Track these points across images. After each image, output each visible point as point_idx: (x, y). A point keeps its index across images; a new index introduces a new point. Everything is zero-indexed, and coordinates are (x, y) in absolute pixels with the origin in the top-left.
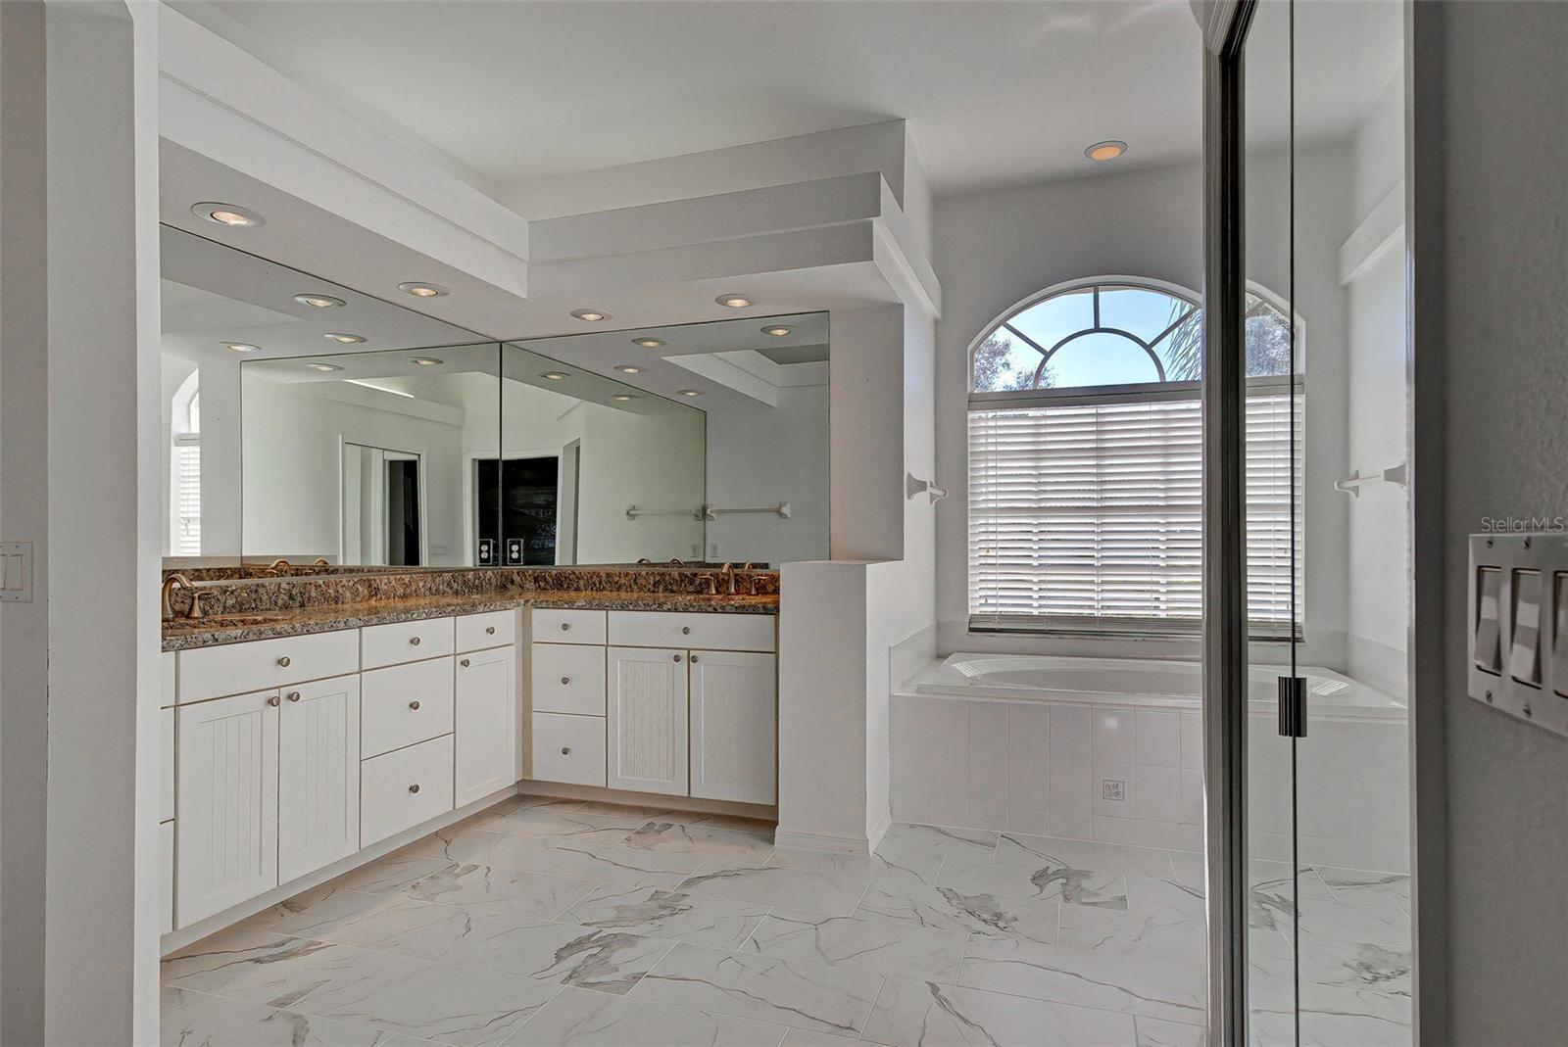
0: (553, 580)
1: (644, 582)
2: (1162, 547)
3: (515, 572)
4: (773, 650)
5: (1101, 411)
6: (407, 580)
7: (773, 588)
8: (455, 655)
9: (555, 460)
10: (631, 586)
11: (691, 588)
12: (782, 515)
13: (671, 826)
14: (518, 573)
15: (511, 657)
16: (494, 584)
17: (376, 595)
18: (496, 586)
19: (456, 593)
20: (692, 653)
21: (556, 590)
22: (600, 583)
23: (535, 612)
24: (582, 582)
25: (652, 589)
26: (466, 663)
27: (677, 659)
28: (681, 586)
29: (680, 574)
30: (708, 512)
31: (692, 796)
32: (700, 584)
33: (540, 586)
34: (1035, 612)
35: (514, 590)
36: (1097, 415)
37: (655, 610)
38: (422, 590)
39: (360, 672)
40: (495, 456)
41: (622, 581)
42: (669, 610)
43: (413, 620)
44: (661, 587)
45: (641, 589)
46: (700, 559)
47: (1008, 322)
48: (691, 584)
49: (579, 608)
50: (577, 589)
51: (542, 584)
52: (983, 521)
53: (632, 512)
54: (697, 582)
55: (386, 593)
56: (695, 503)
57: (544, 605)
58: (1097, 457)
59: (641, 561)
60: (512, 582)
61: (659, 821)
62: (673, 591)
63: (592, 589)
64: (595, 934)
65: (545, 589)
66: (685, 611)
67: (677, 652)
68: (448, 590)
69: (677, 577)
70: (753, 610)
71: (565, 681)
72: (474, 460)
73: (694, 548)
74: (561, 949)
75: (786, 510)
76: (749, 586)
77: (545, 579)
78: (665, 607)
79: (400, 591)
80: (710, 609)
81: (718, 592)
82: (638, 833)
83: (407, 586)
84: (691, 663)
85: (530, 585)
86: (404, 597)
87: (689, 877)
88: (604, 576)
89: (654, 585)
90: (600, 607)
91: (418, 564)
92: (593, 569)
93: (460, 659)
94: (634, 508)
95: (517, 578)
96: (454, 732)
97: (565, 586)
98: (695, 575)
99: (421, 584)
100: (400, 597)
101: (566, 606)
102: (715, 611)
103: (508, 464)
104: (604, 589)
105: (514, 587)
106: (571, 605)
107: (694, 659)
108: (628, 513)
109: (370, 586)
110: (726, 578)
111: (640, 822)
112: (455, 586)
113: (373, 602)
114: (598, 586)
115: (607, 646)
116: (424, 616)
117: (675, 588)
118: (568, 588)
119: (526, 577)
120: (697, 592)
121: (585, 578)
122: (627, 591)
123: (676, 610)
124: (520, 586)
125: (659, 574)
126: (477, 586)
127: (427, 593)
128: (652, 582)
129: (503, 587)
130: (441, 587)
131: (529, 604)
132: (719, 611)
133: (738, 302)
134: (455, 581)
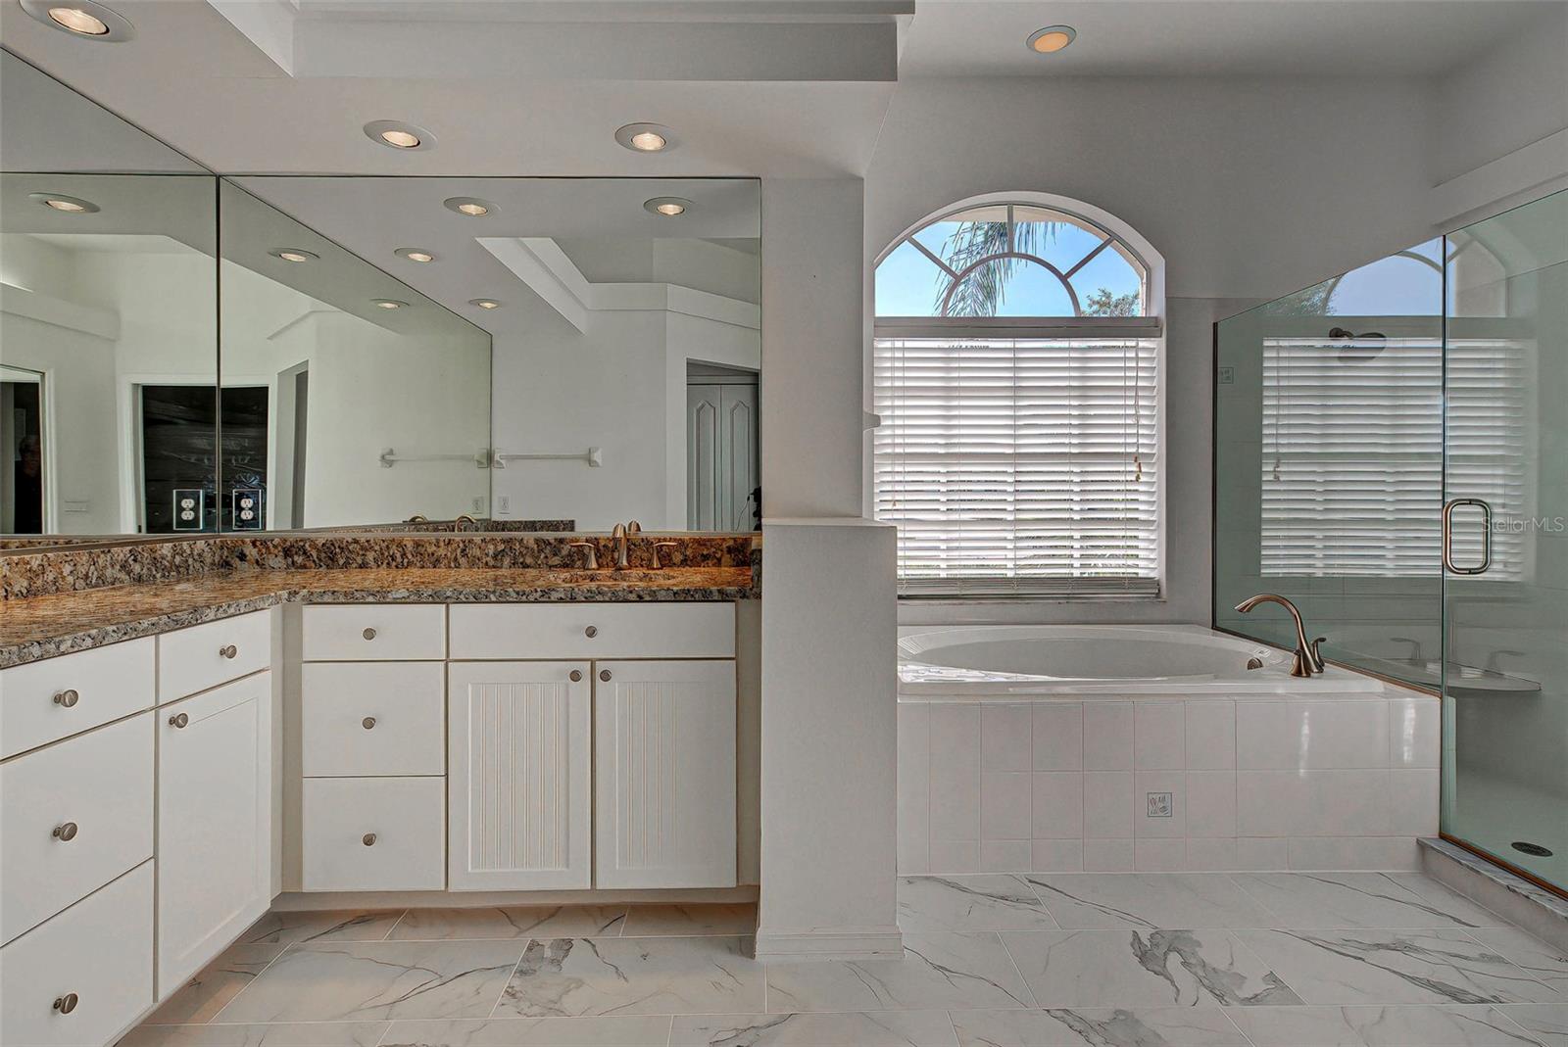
0: (319, 551)
1: (478, 553)
2: (1076, 498)
3: (248, 540)
4: (733, 656)
5: (1018, 345)
6: (35, 564)
7: (682, 557)
8: (157, 708)
9: (261, 393)
10: (456, 559)
11: (556, 560)
12: (590, 462)
13: (571, 943)
14: (254, 543)
15: (264, 690)
16: (208, 560)
18: (213, 564)
19: (139, 580)
20: (600, 667)
21: (323, 569)
22: (404, 555)
23: (310, 612)
24: (370, 556)
25: (492, 563)
26: (178, 721)
27: (575, 676)
28: (538, 557)
29: (537, 540)
30: (497, 457)
31: (599, 887)
32: (570, 555)
33: (293, 562)
34: (943, 574)
35: (246, 570)
36: (1015, 350)
37: (536, 601)
38: (70, 579)
41: (442, 552)
42: (561, 600)
43: (63, 654)
44: (507, 561)
45: (472, 565)
47: (913, 237)
48: (555, 555)
49: (395, 602)
50: (363, 566)
51: (299, 559)
52: (889, 469)
53: (387, 457)
54: (564, 552)
56: (478, 448)
57: (326, 598)
58: (1015, 398)
60: (242, 557)
61: (545, 937)
62: (525, 566)
63: (388, 564)
65: (304, 567)
66: (588, 600)
67: (576, 666)
68: (123, 576)
69: (532, 544)
71: (369, 723)
72: (136, 386)
75: (597, 457)
76: (645, 555)
77: (305, 553)
78: (554, 596)
79: (20, 585)
80: (633, 597)
81: (600, 566)
82: (521, 970)
83: (33, 575)
84: (599, 681)
85: (276, 561)
86: (30, 594)
88: (410, 546)
89: (495, 557)
90: (436, 598)
92: (388, 535)
93: (166, 714)
94: (391, 452)
95: (251, 552)
96: (155, 857)
97: (341, 562)
98: (561, 541)
99: (67, 569)
100: (20, 595)
101: (371, 599)
102: (638, 598)
104: (410, 564)
105: (246, 565)
106: (381, 597)
107: (606, 676)
108: (383, 457)
110: (611, 545)
111: (511, 945)
112: (137, 568)
114: (399, 560)
115: (447, 662)
116: (89, 642)
117: (529, 560)
118: (346, 565)
119: (268, 548)
120: (565, 566)
121: (377, 548)
122: (450, 567)
123: (573, 600)
124: (257, 562)
125: (503, 541)
126: (177, 567)
127: (80, 583)
128: (491, 553)
129: (227, 564)
130: (109, 572)
131: (298, 598)
132: (647, 598)
133: (648, 141)
134: (135, 560)
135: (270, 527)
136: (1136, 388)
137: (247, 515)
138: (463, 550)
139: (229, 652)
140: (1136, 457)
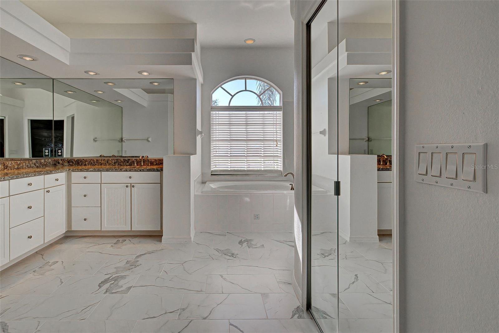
0: (75, 162)
1: (110, 162)
3: (60, 159)
4: (160, 183)
5: (247, 113)
7: (156, 163)
8: (44, 189)
9: (62, 122)
10: (106, 164)
11: (128, 164)
12: (148, 141)
13: (126, 240)
14: (61, 160)
15: (64, 188)
16: (51, 163)
17: (7, 168)
19: (38, 167)
20: (132, 185)
21: (76, 166)
22: (94, 163)
23: (73, 173)
24: (87, 163)
25: (114, 164)
26: (48, 192)
27: (127, 186)
28: (124, 163)
29: (124, 160)
30: (123, 140)
31: (132, 230)
33: (70, 164)
34: (229, 169)
35: (59, 166)
36: (246, 114)
37: (119, 171)
39: (9, 196)
40: (51, 118)
41: (102, 162)
42: (124, 171)
43: (29, 177)
44: (117, 164)
45: (109, 164)
46: (121, 155)
47: (222, 86)
48: (128, 163)
49: (90, 171)
50: (85, 165)
51: (71, 164)
52: (215, 143)
53: (95, 140)
54: (130, 162)
55: (10, 167)
56: (118, 137)
57: (76, 170)
58: (246, 126)
59: (101, 156)
60: (59, 163)
61: (121, 239)
63: (91, 164)
64: (111, 277)
65: (72, 165)
66: (130, 171)
67: (127, 184)
68: (34, 166)
69: (122, 160)
70: (153, 170)
71: (85, 196)
72: (29, 120)
73: (118, 151)
74: (100, 283)
75: (150, 139)
76: (148, 163)
77: (72, 162)
78: (123, 170)
79: (16, 167)
81: (137, 165)
82: (115, 244)
83: (18, 165)
84: (132, 188)
85: (66, 164)
86: (18, 169)
87: (137, 255)
88: (95, 161)
89: (114, 163)
90: (99, 171)
91: (4, 157)
92: (91, 158)
93: (46, 190)
94: (96, 138)
95: (61, 162)
96: (44, 216)
98: (129, 160)
99: (24, 164)
100: (16, 169)
101: (85, 171)
102: (140, 171)
103: (56, 121)
105: (59, 165)
106: (87, 170)
107: (133, 186)
108: (94, 139)
109: (4, 165)
110: (140, 160)
111: (115, 240)
112: (37, 164)
113: (6, 171)
114: (93, 164)
115: (101, 184)
116: (33, 175)
117: (122, 164)
118: (81, 165)
119: (64, 161)
120: (130, 165)
121: (88, 161)
122: (104, 165)
123: (127, 171)
124: (62, 164)
125: (116, 160)
126: (45, 165)
127: (27, 167)
128: (113, 162)
129: (55, 165)
130: (32, 165)
131: (71, 170)
132: (142, 171)
133: (145, 74)
134: (37, 163)
135: (64, 156)
136: (276, 123)
137: (60, 154)
138: (107, 162)
139: (57, 180)
140: (276, 140)
